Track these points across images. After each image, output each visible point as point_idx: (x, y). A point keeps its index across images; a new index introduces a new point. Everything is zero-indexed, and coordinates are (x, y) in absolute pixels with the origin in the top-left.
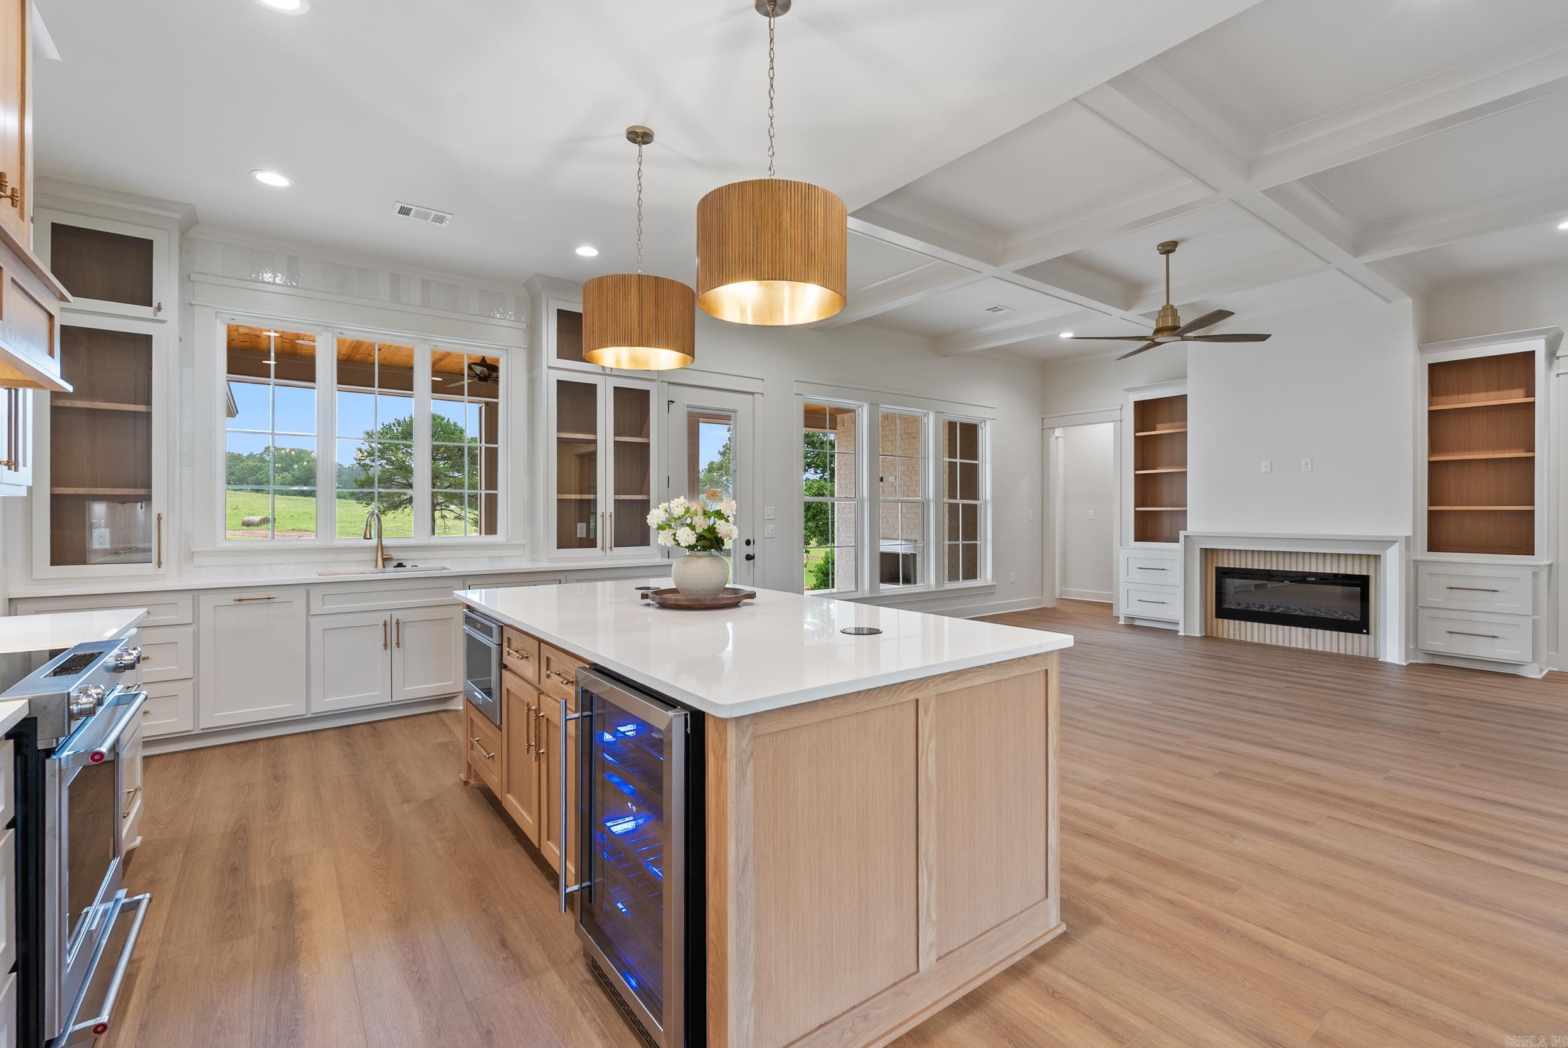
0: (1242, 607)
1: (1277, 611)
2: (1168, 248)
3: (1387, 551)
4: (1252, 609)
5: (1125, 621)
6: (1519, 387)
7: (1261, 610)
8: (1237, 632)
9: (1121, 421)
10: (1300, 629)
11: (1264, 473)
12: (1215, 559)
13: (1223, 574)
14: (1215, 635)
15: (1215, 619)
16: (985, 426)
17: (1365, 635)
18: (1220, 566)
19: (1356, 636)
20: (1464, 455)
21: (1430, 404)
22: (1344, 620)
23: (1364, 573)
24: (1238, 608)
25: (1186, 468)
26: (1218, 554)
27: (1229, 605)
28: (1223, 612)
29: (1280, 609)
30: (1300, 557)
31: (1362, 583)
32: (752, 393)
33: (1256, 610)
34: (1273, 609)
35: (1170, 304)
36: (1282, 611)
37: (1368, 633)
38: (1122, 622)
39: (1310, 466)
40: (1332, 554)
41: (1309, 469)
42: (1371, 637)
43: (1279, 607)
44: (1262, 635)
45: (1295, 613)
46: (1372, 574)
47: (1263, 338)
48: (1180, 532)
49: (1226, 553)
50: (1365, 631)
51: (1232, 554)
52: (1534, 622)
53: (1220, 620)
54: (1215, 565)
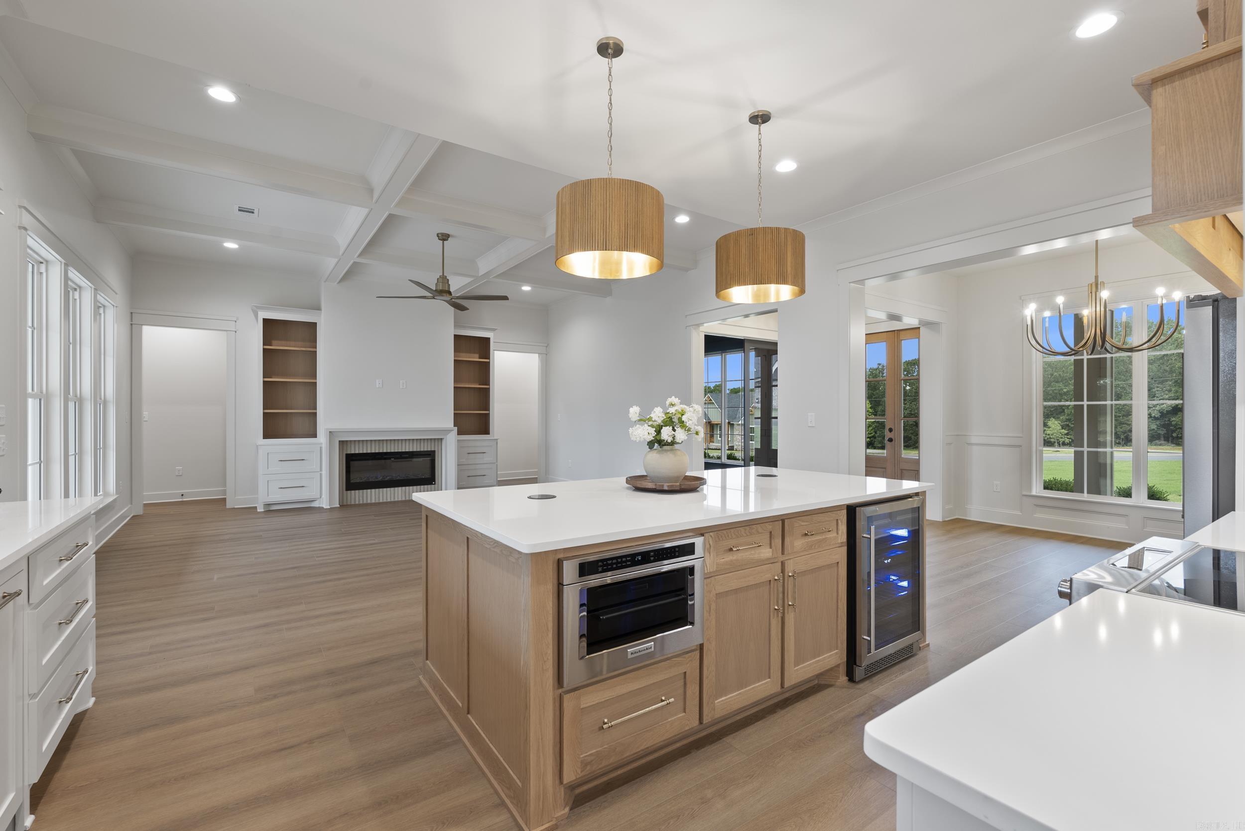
0: (363, 480)
1: (386, 479)
2: (444, 237)
3: (448, 436)
4: (370, 480)
5: (263, 509)
7: (376, 480)
8: (361, 498)
9: (236, 332)
10: (400, 488)
11: (378, 388)
12: (345, 448)
13: (352, 458)
14: (349, 503)
15: (345, 492)
17: (434, 486)
18: (349, 452)
19: (429, 486)
21: (455, 356)
22: (422, 478)
23: (433, 449)
24: (361, 481)
26: (347, 444)
27: (355, 480)
28: (351, 486)
29: (388, 478)
30: (400, 442)
31: (431, 455)
33: (373, 480)
34: (384, 478)
37: (435, 484)
38: (261, 510)
39: (405, 385)
40: (417, 439)
41: (405, 387)
42: (437, 486)
44: (377, 497)
46: (436, 450)
49: (353, 443)
50: (433, 483)
51: (357, 443)
53: (350, 492)
54: (345, 453)
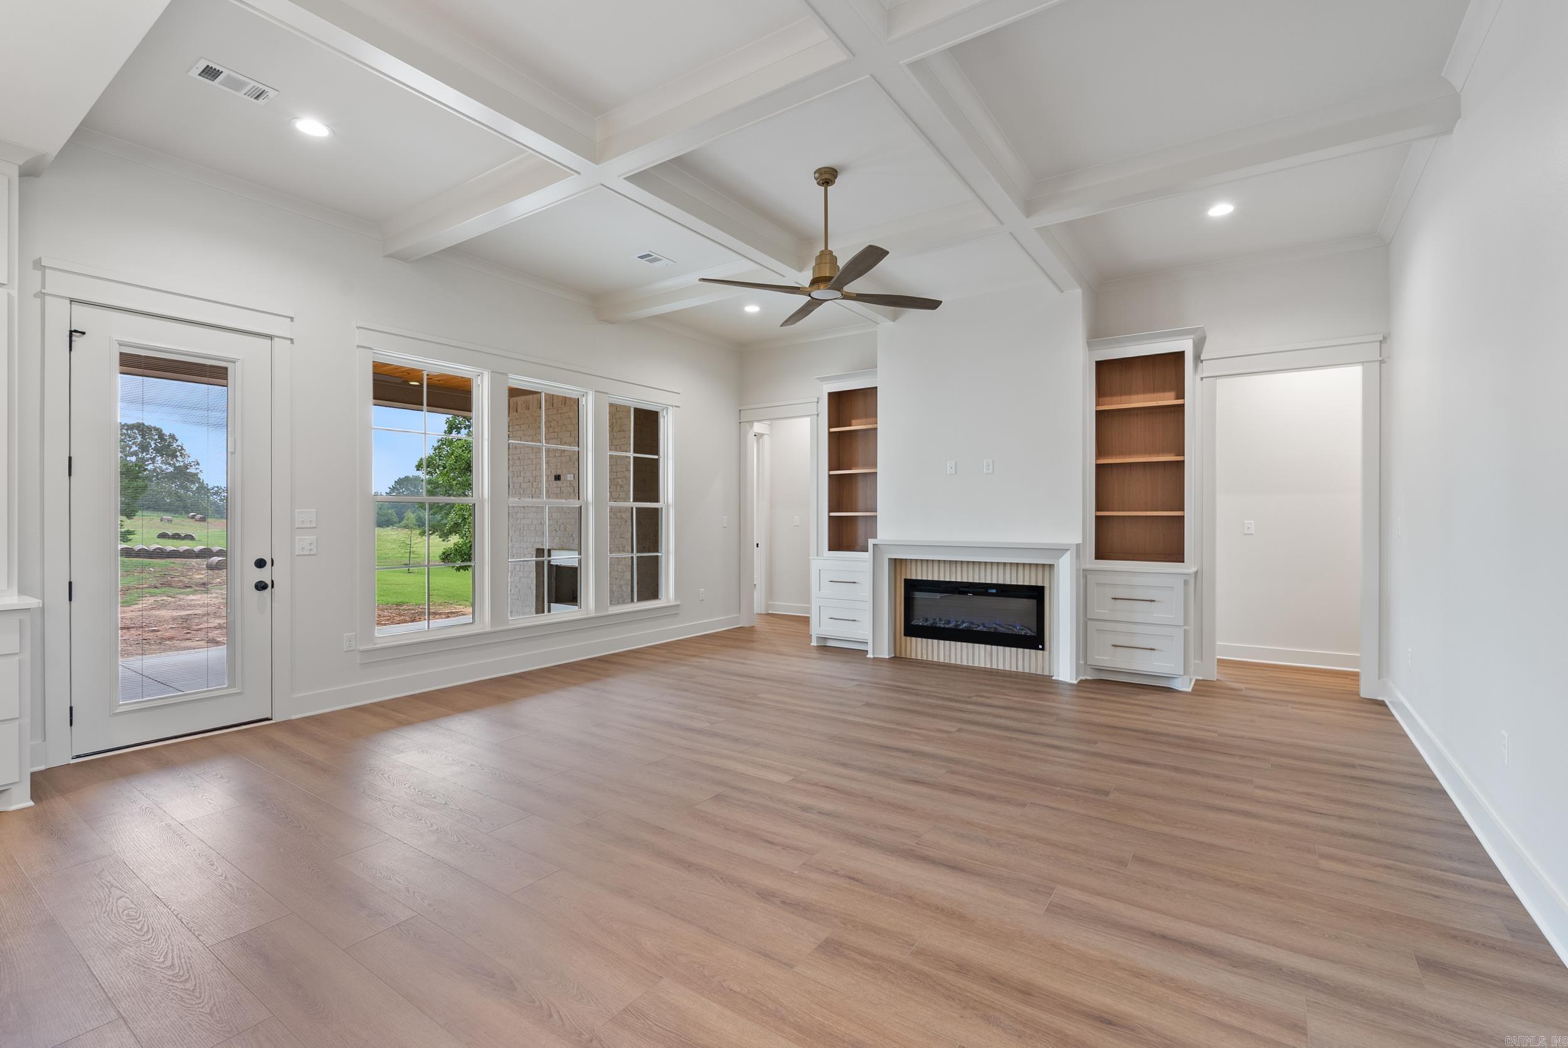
0: (928, 624)
1: (961, 627)
2: (827, 177)
3: (1061, 559)
4: (938, 625)
5: (817, 643)
6: (1170, 390)
7: (947, 626)
8: (924, 652)
9: (818, 415)
10: (982, 646)
11: (950, 474)
12: (904, 570)
13: (912, 586)
14: (903, 656)
15: (903, 637)
16: (667, 414)
17: (1041, 651)
18: (909, 578)
19: (1033, 651)
20: (1125, 458)
21: (1097, 404)
22: (1022, 635)
23: (1040, 584)
24: (925, 624)
25: (877, 468)
26: (906, 565)
27: (918, 621)
28: (912, 630)
29: (964, 625)
30: (982, 567)
31: (1036, 594)
32: (271, 337)
33: (942, 626)
34: (958, 625)
35: (829, 249)
36: (966, 627)
37: (1043, 649)
38: (814, 643)
39: (991, 467)
40: (1011, 564)
41: (991, 471)
42: (1046, 653)
43: (963, 622)
44: (947, 654)
45: (979, 629)
46: (1046, 585)
47: (933, 304)
48: (869, 540)
49: (914, 564)
50: (1040, 647)
51: (919, 564)
52: (1185, 631)
53: (908, 638)
54: (904, 577)
